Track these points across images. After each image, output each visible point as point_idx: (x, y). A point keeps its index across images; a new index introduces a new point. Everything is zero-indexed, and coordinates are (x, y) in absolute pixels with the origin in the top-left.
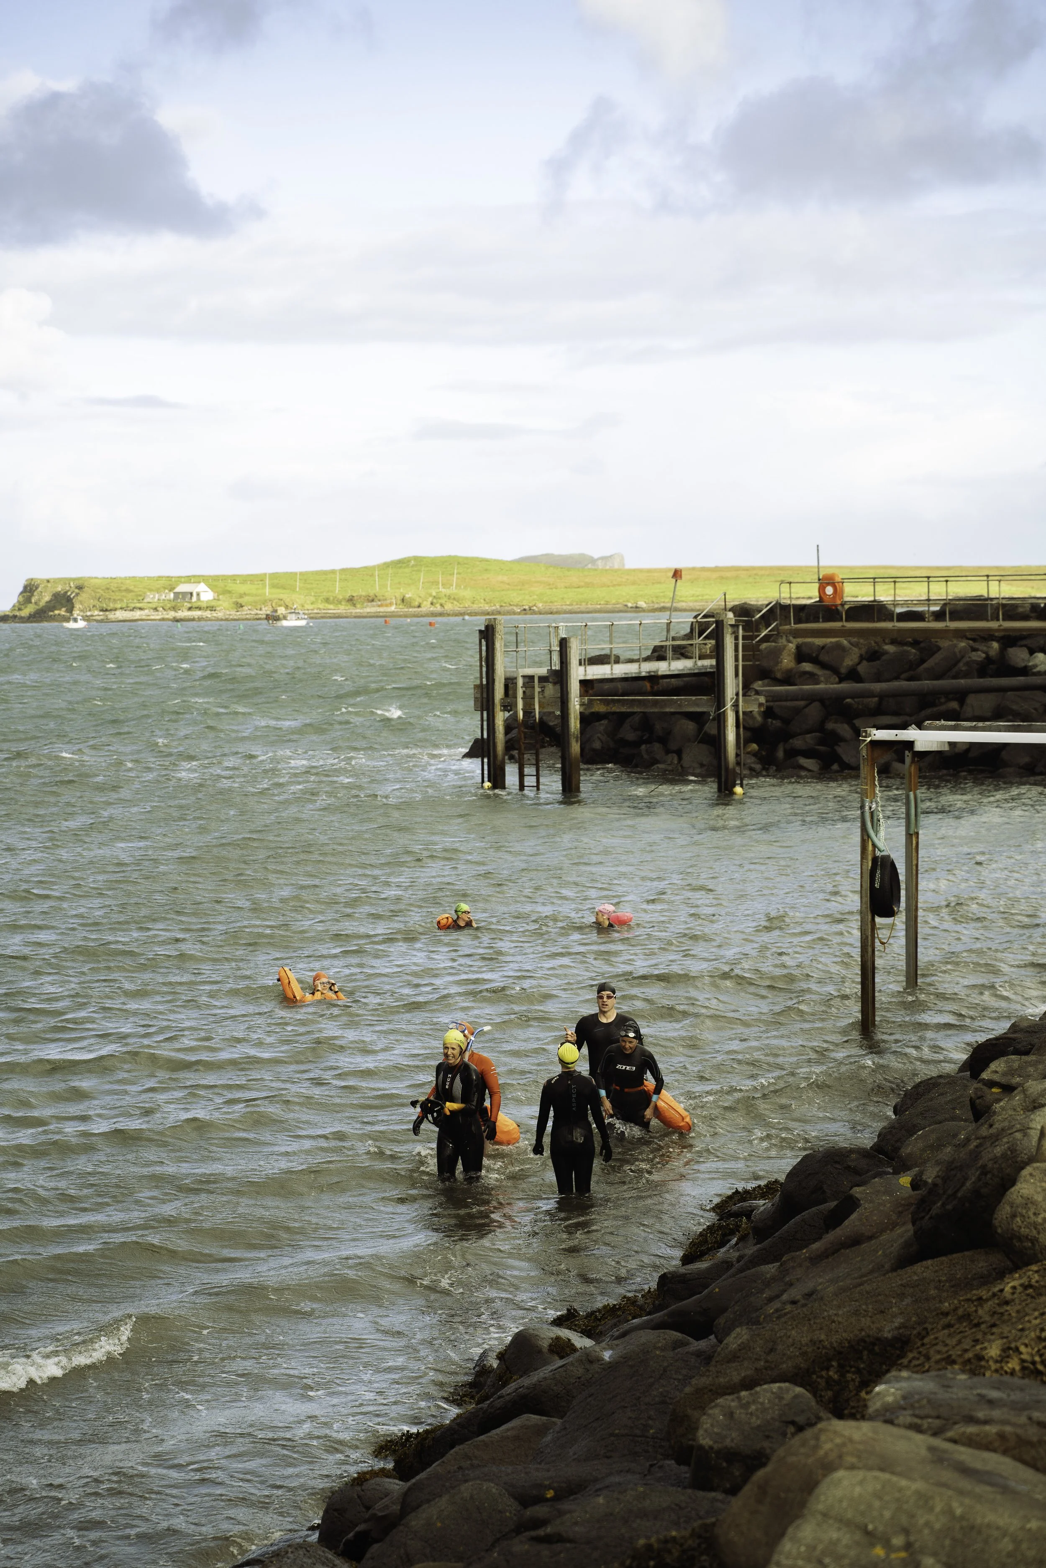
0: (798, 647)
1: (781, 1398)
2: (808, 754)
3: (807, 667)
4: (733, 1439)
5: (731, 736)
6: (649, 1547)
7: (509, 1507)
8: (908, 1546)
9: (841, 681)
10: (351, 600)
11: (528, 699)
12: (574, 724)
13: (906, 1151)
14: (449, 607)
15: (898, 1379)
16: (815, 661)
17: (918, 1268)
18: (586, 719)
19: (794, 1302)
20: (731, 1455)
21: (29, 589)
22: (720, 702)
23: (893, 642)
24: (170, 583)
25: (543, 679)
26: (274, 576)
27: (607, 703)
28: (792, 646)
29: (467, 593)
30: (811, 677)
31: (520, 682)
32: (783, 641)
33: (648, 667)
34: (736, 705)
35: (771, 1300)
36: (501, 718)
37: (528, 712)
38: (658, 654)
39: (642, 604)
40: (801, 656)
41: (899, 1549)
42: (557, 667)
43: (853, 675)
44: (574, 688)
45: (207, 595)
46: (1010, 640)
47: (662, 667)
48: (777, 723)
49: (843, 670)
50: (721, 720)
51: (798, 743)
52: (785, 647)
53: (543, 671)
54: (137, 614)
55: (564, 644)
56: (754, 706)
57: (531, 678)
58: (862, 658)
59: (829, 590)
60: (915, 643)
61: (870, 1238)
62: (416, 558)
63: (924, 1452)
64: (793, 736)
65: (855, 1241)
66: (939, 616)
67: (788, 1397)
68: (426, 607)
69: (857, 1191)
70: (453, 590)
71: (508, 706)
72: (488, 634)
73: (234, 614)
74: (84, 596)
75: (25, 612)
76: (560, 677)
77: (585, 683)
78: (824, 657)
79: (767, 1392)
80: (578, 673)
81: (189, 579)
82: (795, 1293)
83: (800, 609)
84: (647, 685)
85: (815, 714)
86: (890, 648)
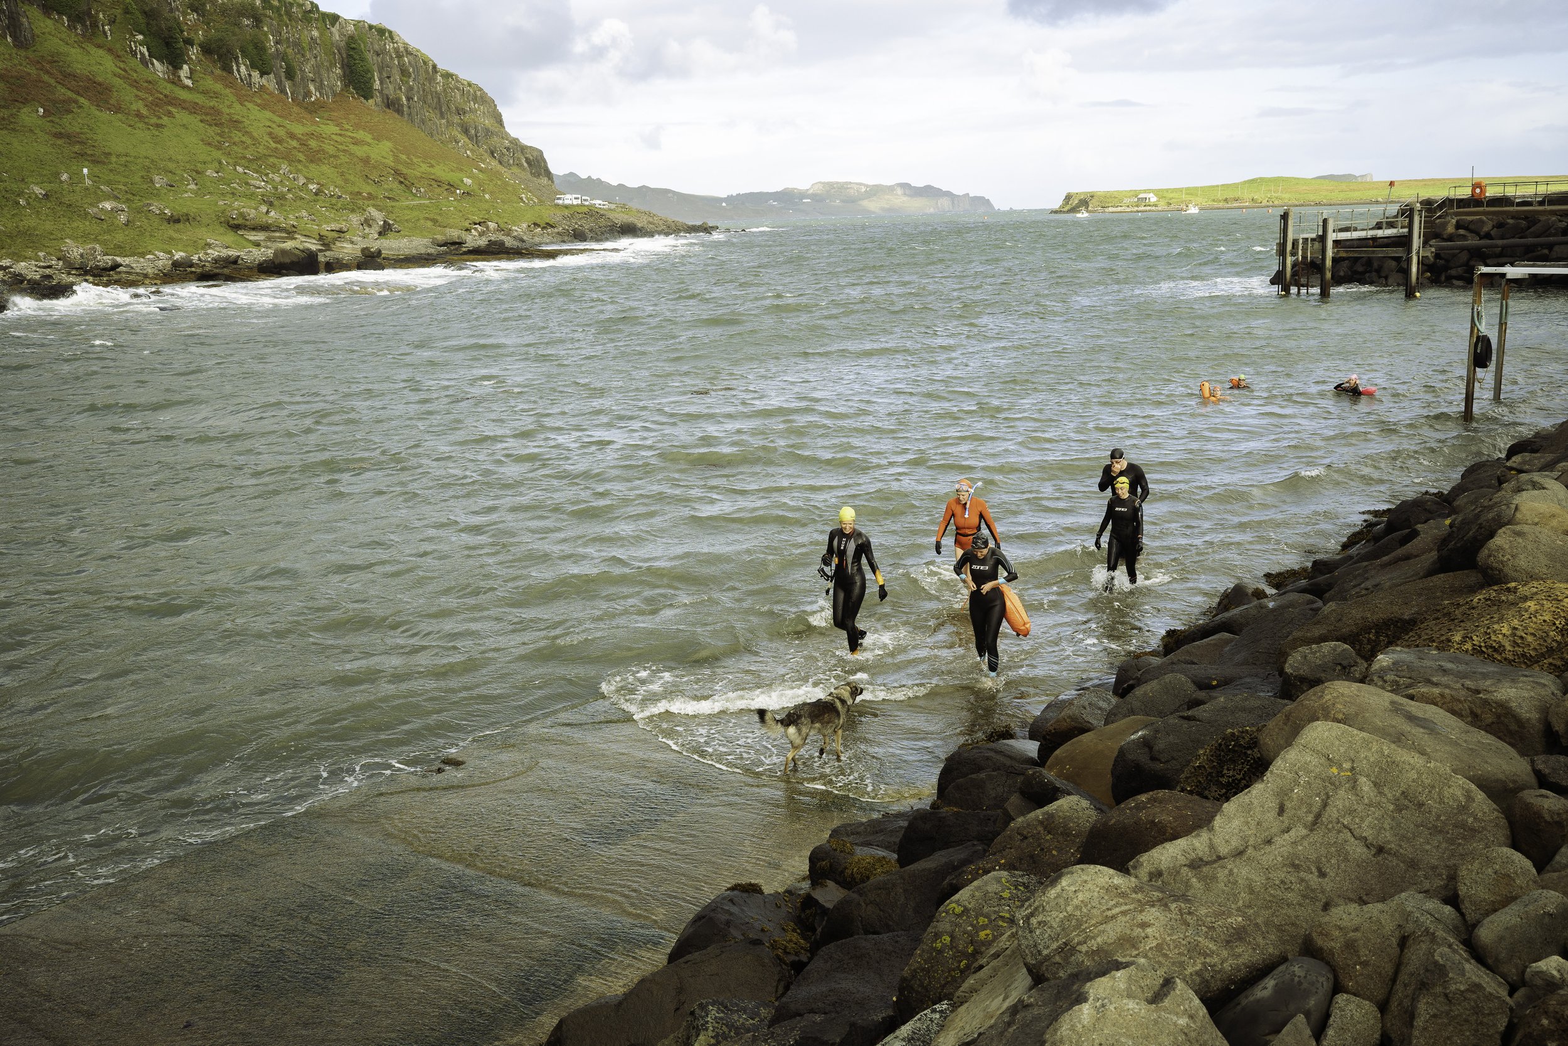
0: (1457, 222)
1: (1335, 650)
2: (1458, 278)
3: (1461, 232)
4: (1304, 671)
5: (1414, 269)
6: (1233, 734)
7: (1190, 687)
8: (1353, 769)
9: (1481, 239)
10: (1226, 200)
11: (1304, 250)
12: (1329, 263)
13: (1456, 504)
14: (1276, 203)
15: (1394, 652)
16: (1466, 228)
17: (1435, 578)
18: (1335, 260)
19: (1367, 589)
20: (1303, 679)
21: (1068, 198)
22: (1409, 251)
23: (1512, 218)
24: (1135, 193)
25: (1313, 240)
26: (1187, 189)
27: (1347, 252)
28: (1454, 221)
29: (1286, 196)
30: (1464, 237)
31: (1301, 241)
32: (1449, 218)
33: (1371, 233)
34: (1418, 253)
35: (1355, 586)
36: (1290, 260)
37: (1304, 257)
38: (1379, 226)
39: (1380, 199)
40: (1458, 226)
41: (1346, 770)
42: (1320, 233)
43: (1488, 236)
44: (1330, 244)
45: (1154, 199)
47: (1379, 233)
48: (1442, 262)
49: (1482, 234)
50: (1409, 261)
51: (1453, 272)
52: (1449, 221)
53: (1314, 236)
54: (1119, 209)
55: (1325, 221)
56: (1429, 253)
57: (1307, 239)
58: (1494, 227)
59: (1478, 191)
60: (1526, 218)
61: (1416, 556)
62: (1261, 178)
63: (1387, 704)
64: (1451, 268)
65: (1407, 558)
66: (1541, 203)
67: (1339, 650)
68: (1265, 203)
69: (1419, 527)
70: (1279, 194)
71: (1293, 254)
72: (1285, 217)
73: (1166, 208)
74: (1094, 201)
75: (1066, 209)
76: (1322, 239)
77: (1336, 243)
78: (1472, 227)
79: (1327, 647)
80: (1332, 237)
81: (1145, 191)
82: (1368, 584)
83: (1460, 201)
84: (1371, 242)
85: (1464, 256)
86: (1510, 221)
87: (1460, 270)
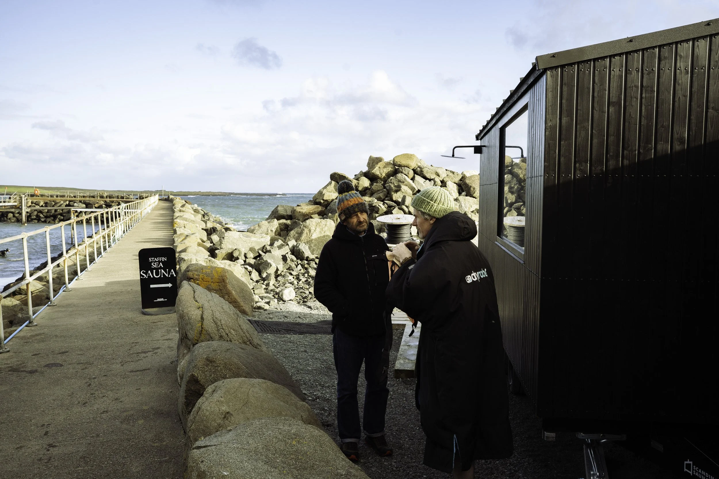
0: (32, 201)
2: (35, 219)
3: (34, 205)
5: (24, 217)
9: (40, 207)
16: (35, 204)
22: (21, 210)
23: (49, 201)
30: (35, 206)
32: (28, 200)
34: (25, 211)
40: (32, 203)
43: (42, 206)
46: (70, 201)
47: (6, 204)
48: (30, 214)
49: (40, 205)
50: (22, 214)
51: (33, 217)
52: (29, 201)
58: (44, 203)
59: (36, 192)
60: (53, 201)
78: (36, 203)
83: (31, 195)
84: (4, 207)
85: (36, 213)
86: (48, 202)
87: (35, 217)
